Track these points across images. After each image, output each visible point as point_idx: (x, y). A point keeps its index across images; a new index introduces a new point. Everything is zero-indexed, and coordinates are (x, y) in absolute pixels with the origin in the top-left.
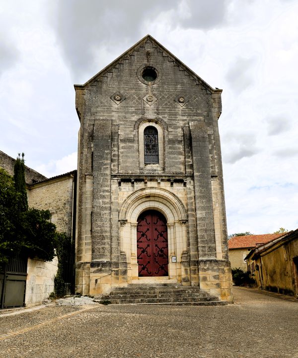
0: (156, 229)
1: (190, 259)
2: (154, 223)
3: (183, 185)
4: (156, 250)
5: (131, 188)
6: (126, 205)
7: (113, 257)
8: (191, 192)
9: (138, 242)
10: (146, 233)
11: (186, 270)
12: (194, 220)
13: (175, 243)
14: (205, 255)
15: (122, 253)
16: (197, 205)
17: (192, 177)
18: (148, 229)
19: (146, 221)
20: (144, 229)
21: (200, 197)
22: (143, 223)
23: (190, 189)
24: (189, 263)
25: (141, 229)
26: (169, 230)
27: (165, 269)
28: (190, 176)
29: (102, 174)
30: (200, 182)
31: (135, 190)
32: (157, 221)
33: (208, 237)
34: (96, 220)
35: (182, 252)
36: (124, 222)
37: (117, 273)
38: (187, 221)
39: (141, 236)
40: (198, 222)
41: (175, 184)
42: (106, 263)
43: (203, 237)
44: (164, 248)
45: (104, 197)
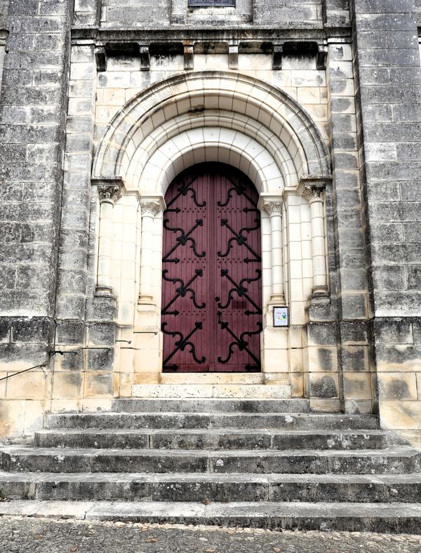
0: (224, 222)
1: (339, 315)
2: (219, 203)
3: (313, 65)
4: (224, 286)
5: (139, 76)
6: (121, 132)
7: (62, 301)
8: (342, 85)
9: (164, 260)
10: (193, 235)
11: (324, 353)
12: (354, 178)
13: (285, 264)
14: (398, 299)
15: (102, 293)
16: (368, 121)
17: (349, 32)
18: (200, 223)
19: (194, 197)
20: (185, 221)
21: (378, 93)
22: (185, 202)
23: (339, 73)
24: (337, 329)
25: (176, 220)
26: (264, 223)
27: (250, 347)
28: (340, 30)
29: (38, 22)
30: (378, 44)
31: (154, 79)
32: (230, 196)
33: (407, 235)
34: (7, 174)
35: (308, 292)
36: (111, 187)
37: (73, 361)
38: (330, 181)
39: (175, 242)
40: (372, 180)
41: (286, 63)
42: (30, 324)
43: (389, 232)
44: (249, 281)
45: (38, 96)
